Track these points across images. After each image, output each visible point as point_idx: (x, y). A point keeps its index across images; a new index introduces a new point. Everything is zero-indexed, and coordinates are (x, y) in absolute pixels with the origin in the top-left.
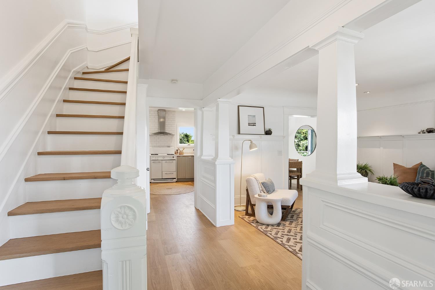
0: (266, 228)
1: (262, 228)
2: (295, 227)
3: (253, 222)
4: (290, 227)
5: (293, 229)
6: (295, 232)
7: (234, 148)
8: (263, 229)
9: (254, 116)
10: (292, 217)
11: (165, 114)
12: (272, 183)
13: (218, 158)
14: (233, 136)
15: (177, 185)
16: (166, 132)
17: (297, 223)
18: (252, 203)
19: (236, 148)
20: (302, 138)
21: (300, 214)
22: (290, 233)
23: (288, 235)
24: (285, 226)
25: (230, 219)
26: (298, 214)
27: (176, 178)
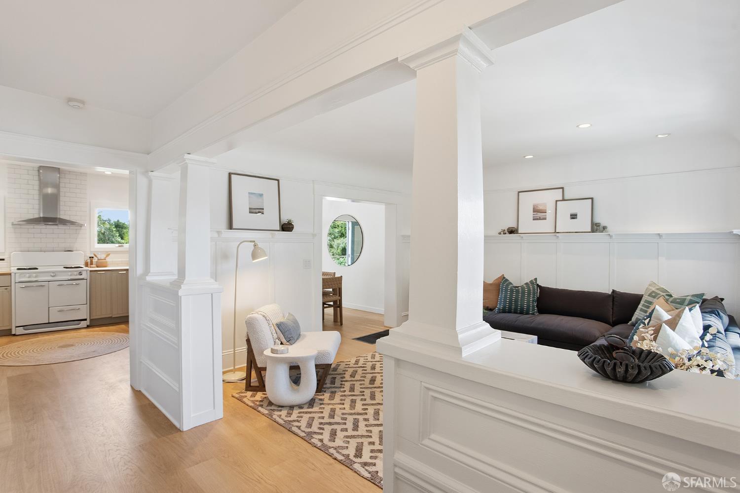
0: (289, 414)
1: (281, 415)
2: (341, 404)
3: (261, 403)
4: (333, 404)
5: (338, 407)
6: (343, 414)
7: (221, 256)
8: (282, 417)
9: (261, 195)
10: (333, 382)
11: (59, 178)
12: (296, 323)
13: (185, 282)
14: (219, 232)
15: (88, 333)
16: (62, 217)
17: (343, 394)
18: (259, 365)
19: (225, 256)
20: (337, 235)
21: (346, 372)
22: (334, 418)
23: (330, 424)
24: (323, 404)
25: (214, 408)
26: (342, 374)
27: (88, 320)
